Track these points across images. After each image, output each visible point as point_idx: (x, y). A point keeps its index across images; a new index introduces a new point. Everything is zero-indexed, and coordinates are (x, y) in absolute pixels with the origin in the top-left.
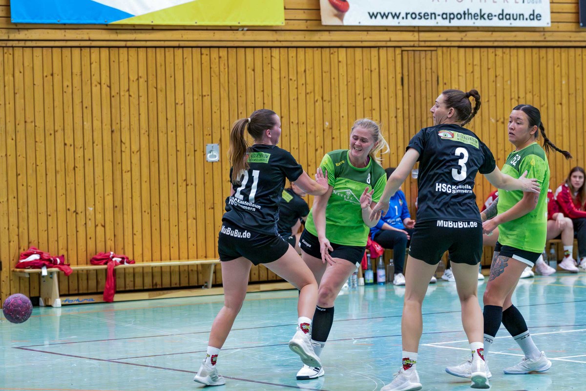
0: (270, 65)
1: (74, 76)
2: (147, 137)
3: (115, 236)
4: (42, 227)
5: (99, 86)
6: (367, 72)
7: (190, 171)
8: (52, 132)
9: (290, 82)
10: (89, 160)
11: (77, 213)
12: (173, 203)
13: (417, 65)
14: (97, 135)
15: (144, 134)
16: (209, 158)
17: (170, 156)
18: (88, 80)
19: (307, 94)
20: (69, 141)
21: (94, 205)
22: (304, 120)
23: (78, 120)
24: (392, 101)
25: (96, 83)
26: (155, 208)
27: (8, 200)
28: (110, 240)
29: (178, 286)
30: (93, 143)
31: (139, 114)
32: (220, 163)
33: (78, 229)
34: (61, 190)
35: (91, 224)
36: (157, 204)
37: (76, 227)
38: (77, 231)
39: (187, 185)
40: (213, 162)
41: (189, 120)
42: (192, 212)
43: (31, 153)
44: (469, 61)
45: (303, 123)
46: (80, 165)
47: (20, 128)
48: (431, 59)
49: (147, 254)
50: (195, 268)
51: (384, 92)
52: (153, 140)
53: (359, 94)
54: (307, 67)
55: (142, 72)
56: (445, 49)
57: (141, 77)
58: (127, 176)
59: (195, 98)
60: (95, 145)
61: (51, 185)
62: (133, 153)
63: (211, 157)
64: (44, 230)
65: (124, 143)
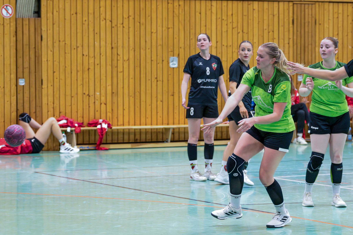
0: (210, 11)
1: (90, 15)
2: (133, 52)
3: (112, 110)
4: (68, 104)
5: (104, 21)
6: (271, 16)
7: (160, 73)
8: (75, 48)
9: (223, 21)
10: (98, 64)
11: (89, 96)
12: (149, 92)
13: (303, 13)
14: (103, 50)
15: (132, 50)
16: (172, 65)
17: (147, 64)
18: (98, 17)
19: (233, 28)
20: (86, 53)
21: (100, 91)
22: (231, 44)
23: (91, 41)
24: (286, 34)
25: (103, 19)
26: (137, 94)
27: (48, 87)
28: (109, 113)
29: (150, 141)
30: (100, 54)
31: (129, 38)
32: (178, 69)
33: (90, 106)
34: (80, 82)
35: (98, 103)
36: (138, 92)
37: (89, 104)
38: (89, 107)
39: (157, 81)
40: (173, 68)
41: (160, 42)
42: (160, 97)
43: (62, 59)
44: (336, 10)
45: (230, 46)
46: (92, 67)
47: (56, 45)
48: (312, 9)
49: (132, 122)
50: (161, 130)
51: (281, 29)
52: (137, 53)
53: (266, 29)
54: (234, 13)
55: (131, 13)
56: (320, 3)
57: (130, 16)
58: (120, 75)
59: (164, 29)
60: (101, 56)
61: (74, 78)
62: (125, 61)
63: (173, 64)
64: (69, 105)
65: (119, 55)
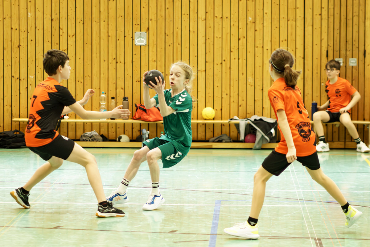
2: (82, 25)
8: (1, 19)
10: (32, 40)
11: (20, 80)
12: (104, 76)
15: (80, 22)
16: (137, 42)
17: (102, 40)
20: (15, 26)
21: (35, 74)
26: (88, 79)
30: (35, 28)
31: (76, 8)
32: (147, 47)
33: (21, 92)
34: (7, 62)
36: (89, 76)
37: (19, 90)
39: (116, 63)
40: (141, 46)
41: (120, 12)
45: (227, 17)
46: (24, 44)
50: (122, 126)
60: (37, 29)
62: (70, 36)
65: (62, 29)
